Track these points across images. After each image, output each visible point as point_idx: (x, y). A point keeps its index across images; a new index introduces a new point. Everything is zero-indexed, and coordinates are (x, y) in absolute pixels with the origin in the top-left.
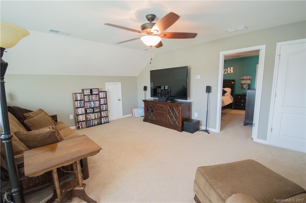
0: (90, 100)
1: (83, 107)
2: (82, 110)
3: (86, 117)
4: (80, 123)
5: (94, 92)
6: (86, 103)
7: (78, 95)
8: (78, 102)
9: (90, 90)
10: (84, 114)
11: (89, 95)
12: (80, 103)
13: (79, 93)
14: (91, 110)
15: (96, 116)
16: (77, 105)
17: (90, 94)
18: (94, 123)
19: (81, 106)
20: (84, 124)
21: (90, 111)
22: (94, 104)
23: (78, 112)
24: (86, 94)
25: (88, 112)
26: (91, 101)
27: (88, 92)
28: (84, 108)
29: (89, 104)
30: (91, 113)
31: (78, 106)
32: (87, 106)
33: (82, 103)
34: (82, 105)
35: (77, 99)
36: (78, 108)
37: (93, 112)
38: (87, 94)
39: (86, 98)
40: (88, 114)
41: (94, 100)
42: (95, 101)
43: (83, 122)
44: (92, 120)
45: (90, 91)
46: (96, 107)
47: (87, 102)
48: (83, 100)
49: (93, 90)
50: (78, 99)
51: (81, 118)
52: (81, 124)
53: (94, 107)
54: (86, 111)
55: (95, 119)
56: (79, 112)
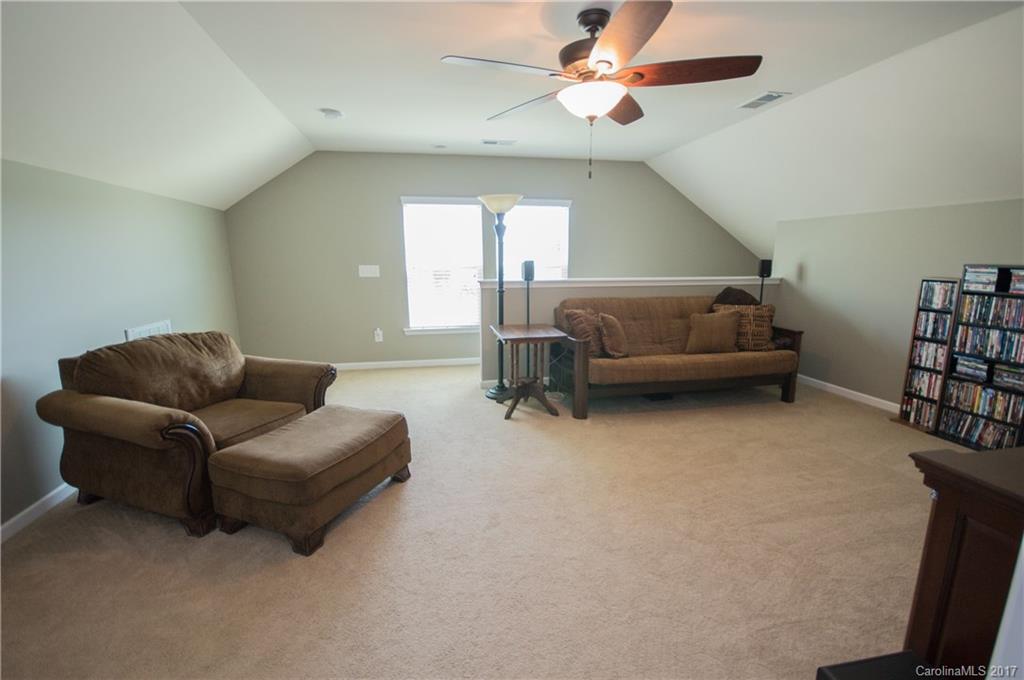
0: (985, 320)
1: (943, 343)
2: (939, 354)
3: (944, 388)
4: (915, 400)
5: (1018, 286)
6: (960, 327)
7: (938, 287)
8: (932, 315)
9: (996, 271)
10: (939, 373)
11: (990, 295)
12: (936, 322)
13: (941, 282)
14: (980, 369)
15: (999, 408)
16: (922, 329)
17: (991, 289)
18: (980, 437)
19: (940, 337)
20: (929, 414)
21: (970, 371)
22: (1003, 346)
23: (920, 356)
24: (973, 288)
25: (961, 373)
26: (989, 328)
27: (984, 278)
28: (946, 347)
29: (975, 334)
30: (974, 380)
31: (925, 331)
32: (963, 344)
33: (944, 326)
34: (943, 334)
35: (931, 303)
36: (924, 339)
37: (988, 383)
38: (980, 288)
39: (970, 310)
40: (961, 380)
41: (1010, 325)
42: (1013, 331)
43: (926, 406)
44: (976, 416)
45: (994, 278)
46: (1007, 363)
47: (967, 324)
48: (950, 313)
49: (1014, 272)
50: (934, 306)
51: (924, 384)
52: (919, 410)
53: (998, 361)
54: (952, 363)
55: (989, 418)
56: (923, 359)
